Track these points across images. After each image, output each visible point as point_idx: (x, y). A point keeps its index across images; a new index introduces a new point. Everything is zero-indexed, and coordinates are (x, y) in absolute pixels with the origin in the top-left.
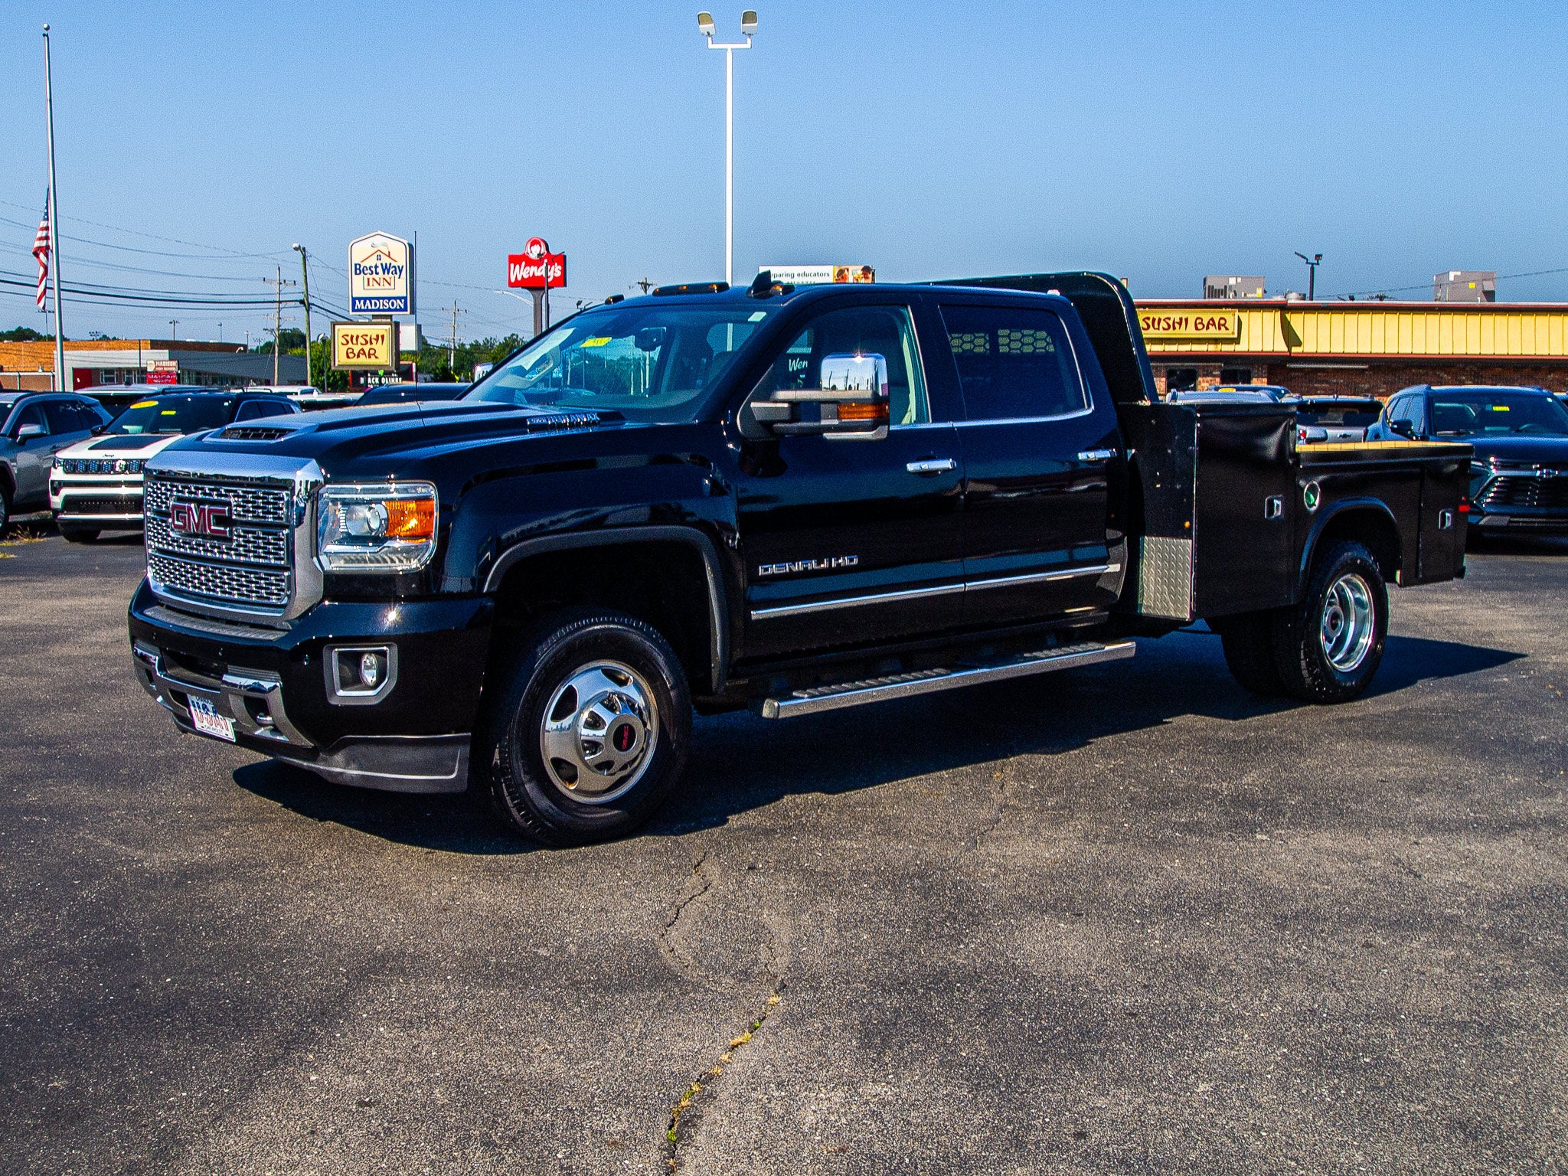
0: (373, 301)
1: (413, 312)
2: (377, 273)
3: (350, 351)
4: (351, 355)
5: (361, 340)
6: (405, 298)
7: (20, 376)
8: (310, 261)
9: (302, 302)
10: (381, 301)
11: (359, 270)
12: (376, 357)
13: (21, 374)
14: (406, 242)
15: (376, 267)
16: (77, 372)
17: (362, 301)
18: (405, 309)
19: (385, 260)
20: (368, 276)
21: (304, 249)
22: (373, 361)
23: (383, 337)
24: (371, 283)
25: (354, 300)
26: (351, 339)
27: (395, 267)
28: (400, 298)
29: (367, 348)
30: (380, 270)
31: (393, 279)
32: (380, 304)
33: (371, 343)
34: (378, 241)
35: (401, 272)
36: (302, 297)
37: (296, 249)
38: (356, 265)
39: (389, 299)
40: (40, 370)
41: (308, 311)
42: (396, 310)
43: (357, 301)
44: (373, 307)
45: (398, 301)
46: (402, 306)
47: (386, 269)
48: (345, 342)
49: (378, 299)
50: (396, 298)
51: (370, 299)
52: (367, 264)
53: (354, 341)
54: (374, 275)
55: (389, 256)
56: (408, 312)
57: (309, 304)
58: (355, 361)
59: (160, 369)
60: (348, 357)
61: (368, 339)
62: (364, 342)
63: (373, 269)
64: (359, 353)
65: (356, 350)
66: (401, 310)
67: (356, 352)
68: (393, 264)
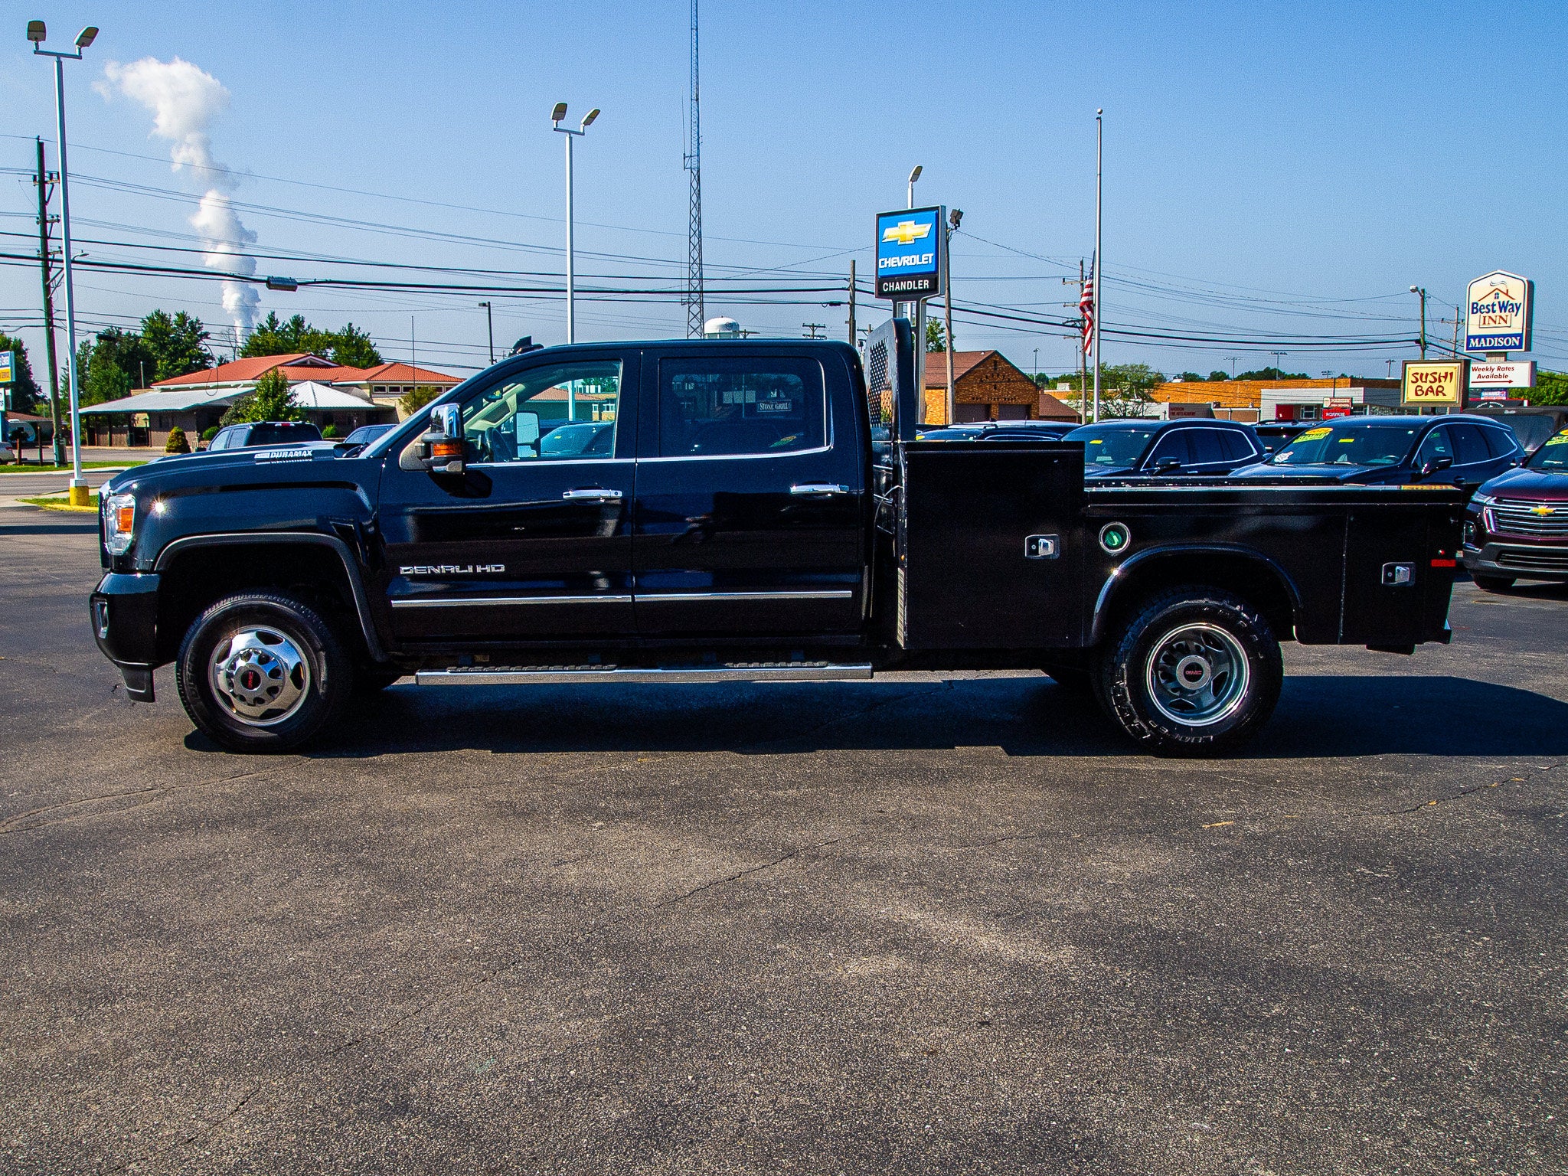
0: (1488, 339)
1: (1528, 348)
2: (1494, 312)
3: (1418, 388)
4: (1420, 393)
5: (1430, 378)
6: (1521, 335)
7: (1231, 411)
8: (1428, 301)
9: (1418, 341)
10: (1496, 339)
11: (1476, 308)
12: (1444, 395)
13: (1233, 409)
14: (1525, 280)
15: (1493, 305)
16: (1280, 408)
17: (1477, 340)
18: (1520, 347)
19: (1503, 298)
20: (1485, 314)
21: (1423, 291)
22: (1440, 397)
23: (1451, 374)
24: (1487, 322)
25: (1469, 338)
26: (1419, 377)
27: (1512, 304)
28: (1515, 335)
29: (1435, 386)
30: (1497, 308)
31: (1509, 318)
32: (1495, 342)
33: (1440, 381)
34: (1497, 279)
35: (1518, 309)
36: (1418, 337)
37: (1413, 291)
38: (1473, 304)
39: (1504, 336)
40: (1251, 406)
41: (1423, 350)
42: (1510, 347)
43: (1472, 340)
44: (1488, 345)
45: (1513, 338)
46: (1517, 343)
47: (1503, 307)
48: (1414, 380)
49: (1493, 336)
50: (1511, 336)
51: (1485, 337)
52: (1485, 302)
53: (1424, 380)
54: (1491, 314)
55: (1507, 294)
56: (1523, 350)
57: (1425, 343)
58: (1423, 398)
59: (1334, 405)
60: (1417, 394)
61: (1437, 376)
62: (1433, 380)
63: (1490, 308)
64: (1427, 390)
65: (1425, 386)
66: (1515, 347)
67: (1425, 390)
68: (1511, 301)
